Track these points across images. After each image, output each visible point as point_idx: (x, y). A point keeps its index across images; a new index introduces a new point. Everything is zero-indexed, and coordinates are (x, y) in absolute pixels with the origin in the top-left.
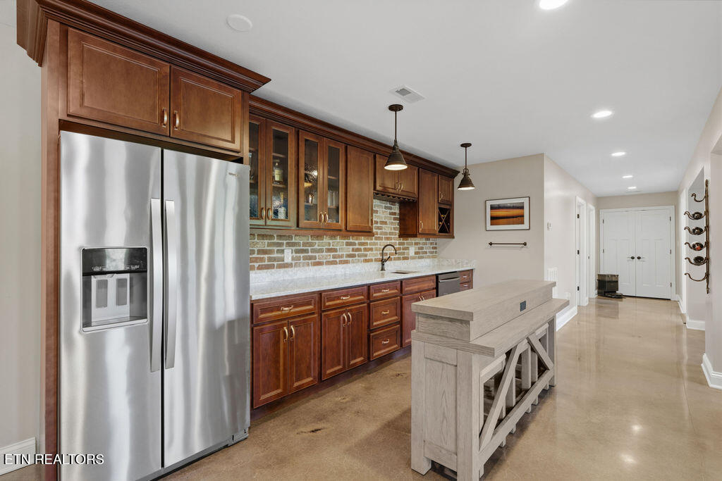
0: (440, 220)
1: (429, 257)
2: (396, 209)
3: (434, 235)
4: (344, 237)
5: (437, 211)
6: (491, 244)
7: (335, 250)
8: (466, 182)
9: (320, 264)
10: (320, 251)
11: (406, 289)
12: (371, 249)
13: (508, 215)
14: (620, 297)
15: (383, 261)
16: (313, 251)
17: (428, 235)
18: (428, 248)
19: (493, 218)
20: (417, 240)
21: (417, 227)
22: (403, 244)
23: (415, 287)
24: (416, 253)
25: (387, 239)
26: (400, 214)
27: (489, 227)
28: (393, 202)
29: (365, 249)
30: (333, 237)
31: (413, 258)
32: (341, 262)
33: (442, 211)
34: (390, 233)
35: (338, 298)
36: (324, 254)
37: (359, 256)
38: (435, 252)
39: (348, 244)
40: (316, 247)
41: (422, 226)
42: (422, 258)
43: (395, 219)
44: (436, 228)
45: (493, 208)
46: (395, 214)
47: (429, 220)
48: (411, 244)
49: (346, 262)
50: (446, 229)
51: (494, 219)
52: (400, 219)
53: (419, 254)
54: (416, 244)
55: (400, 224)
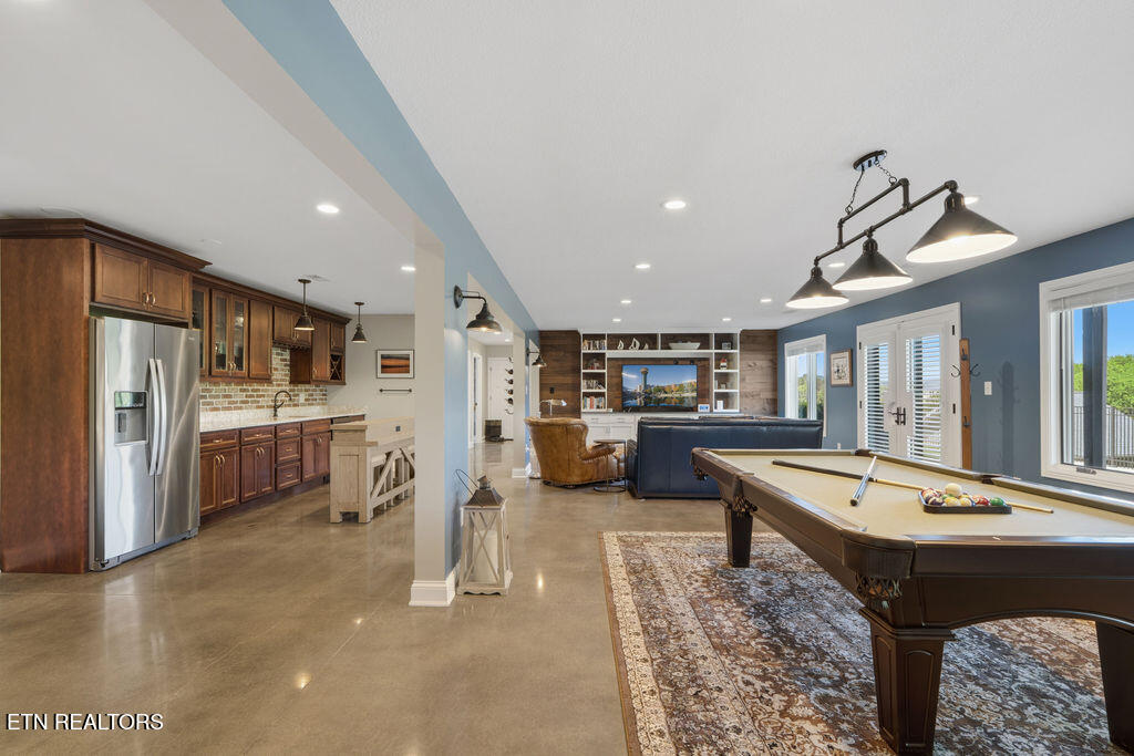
0: (332, 367)
1: (319, 404)
2: (287, 355)
3: (326, 382)
4: (238, 384)
5: (329, 358)
6: (381, 391)
7: (230, 396)
8: (359, 336)
9: (217, 409)
10: (218, 397)
11: (305, 430)
12: (263, 396)
13: (396, 365)
14: (503, 440)
15: (276, 408)
16: (211, 397)
17: (319, 382)
18: (318, 395)
19: (383, 367)
20: (307, 387)
21: (310, 373)
22: (294, 390)
23: (313, 429)
24: (306, 400)
25: (279, 385)
26: (291, 360)
27: (380, 375)
28: (284, 349)
29: (258, 396)
30: (228, 383)
31: (303, 405)
32: (236, 408)
33: (334, 358)
34: (283, 380)
35: (252, 435)
36: (221, 400)
37: (252, 402)
38: (324, 400)
39: (241, 390)
40: (213, 393)
41: (316, 372)
42: (312, 404)
43: (286, 365)
44: (329, 375)
45: (383, 357)
46: (285, 360)
47: (322, 368)
48: (301, 391)
49: (241, 408)
50: (338, 376)
51: (385, 368)
52: (291, 366)
53: (309, 402)
54: (306, 390)
55: (291, 371)
